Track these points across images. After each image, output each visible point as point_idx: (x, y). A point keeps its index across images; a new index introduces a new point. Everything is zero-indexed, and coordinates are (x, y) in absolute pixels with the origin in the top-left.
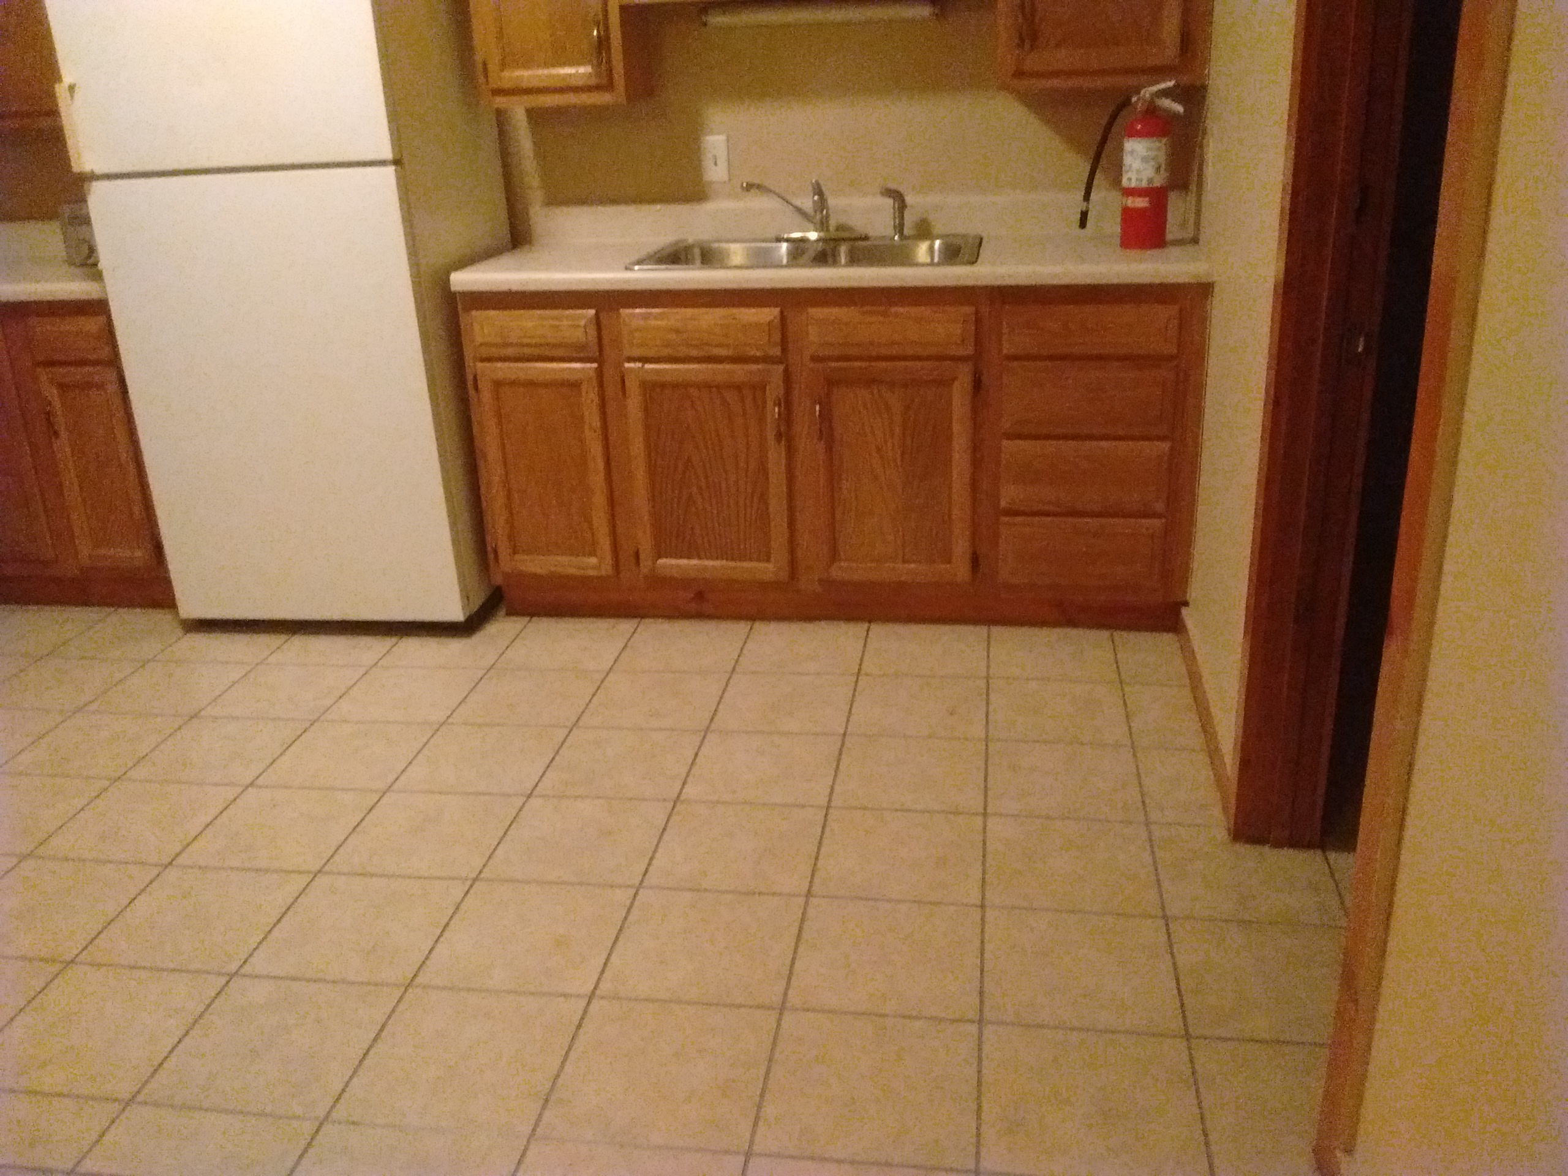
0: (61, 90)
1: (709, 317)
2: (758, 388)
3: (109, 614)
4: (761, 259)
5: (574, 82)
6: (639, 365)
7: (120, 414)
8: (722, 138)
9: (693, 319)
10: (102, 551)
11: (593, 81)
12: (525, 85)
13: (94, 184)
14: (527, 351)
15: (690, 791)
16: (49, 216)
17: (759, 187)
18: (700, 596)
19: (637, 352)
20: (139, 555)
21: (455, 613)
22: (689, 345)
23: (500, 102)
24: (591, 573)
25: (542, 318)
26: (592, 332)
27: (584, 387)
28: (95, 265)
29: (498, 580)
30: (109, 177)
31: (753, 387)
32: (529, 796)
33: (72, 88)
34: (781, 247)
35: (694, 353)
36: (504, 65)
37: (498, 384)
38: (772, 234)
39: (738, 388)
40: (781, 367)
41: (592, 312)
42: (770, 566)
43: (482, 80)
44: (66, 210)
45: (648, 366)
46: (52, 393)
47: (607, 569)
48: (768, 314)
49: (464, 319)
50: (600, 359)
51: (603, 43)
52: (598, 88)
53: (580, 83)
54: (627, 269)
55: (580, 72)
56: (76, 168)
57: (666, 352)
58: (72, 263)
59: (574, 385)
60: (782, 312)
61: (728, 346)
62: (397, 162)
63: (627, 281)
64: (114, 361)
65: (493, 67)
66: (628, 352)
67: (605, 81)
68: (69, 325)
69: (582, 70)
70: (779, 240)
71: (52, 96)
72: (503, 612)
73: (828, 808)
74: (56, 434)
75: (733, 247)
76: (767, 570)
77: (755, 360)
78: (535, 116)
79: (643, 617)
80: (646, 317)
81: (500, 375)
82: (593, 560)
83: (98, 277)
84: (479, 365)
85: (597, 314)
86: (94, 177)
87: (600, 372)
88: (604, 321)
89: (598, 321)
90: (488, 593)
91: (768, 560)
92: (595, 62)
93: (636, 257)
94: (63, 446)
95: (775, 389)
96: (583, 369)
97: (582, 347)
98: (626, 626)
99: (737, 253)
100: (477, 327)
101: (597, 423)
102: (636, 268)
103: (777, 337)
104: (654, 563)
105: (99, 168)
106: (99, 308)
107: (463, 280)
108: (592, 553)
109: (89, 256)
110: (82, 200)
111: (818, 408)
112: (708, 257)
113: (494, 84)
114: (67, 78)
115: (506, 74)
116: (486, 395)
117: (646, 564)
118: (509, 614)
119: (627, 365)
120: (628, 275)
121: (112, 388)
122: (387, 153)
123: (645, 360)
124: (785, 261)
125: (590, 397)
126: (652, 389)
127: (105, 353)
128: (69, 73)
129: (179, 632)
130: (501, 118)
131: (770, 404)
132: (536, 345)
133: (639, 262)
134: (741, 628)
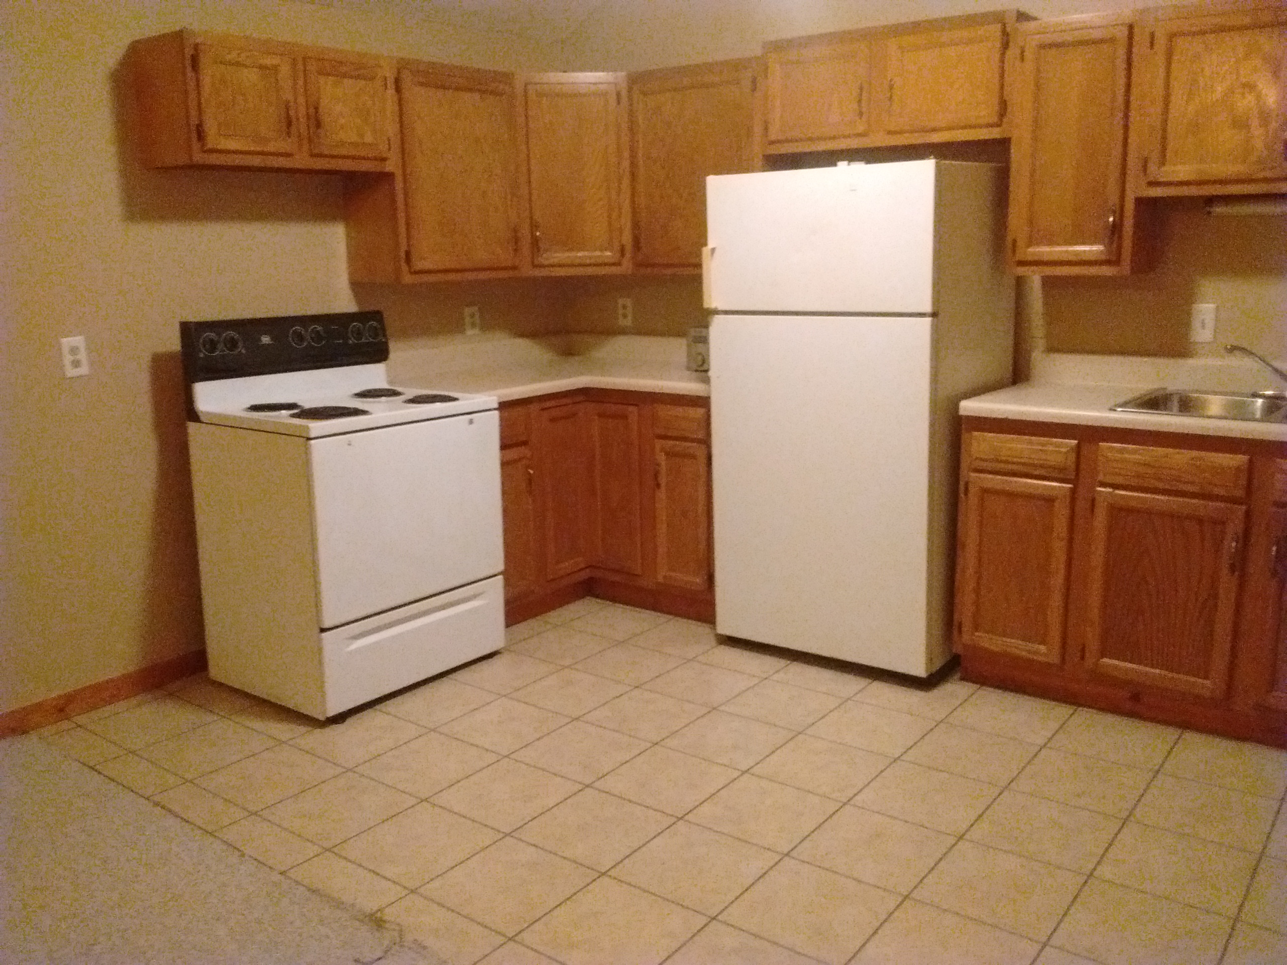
0: (706, 251)
1: (1181, 457)
2: (1220, 523)
3: (670, 620)
4: (1239, 412)
5: (1085, 258)
6: (1109, 490)
7: (703, 479)
8: (1212, 306)
9: (1166, 456)
10: (673, 574)
11: (1103, 257)
12: (1045, 258)
13: (716, 316)
14: (1015, 467)
15: (1105, 871)
16: (680, 334)
17: (1243, 350)
18: (1135, 698)
19: (1109, 479)
20: (698, 580)
21: (919, 669)
22: (1160, 479)
23: (1021, 271)
24: (1041, 659)
25: (1031, 443)
26: (1072, 457)
27: (1056, 504)
28: (707, 371)
29: (958, 649)
30: (726, 312)
31: (1214, 522)
32: (961, 838)
33: (713, 250)
34: (1257, 401)
35: (1161, 485)
36: (1030, 244)
37: (985, 491)
38: (1250, 391)
39: (1200, 521)
40: (1244, 507)
41: (1076, 442)
42: (1207, 683)
43: (1010, 252)
44: (693, 332)
45: (1117, 492)
46: (662, 458)
47: (1054, 658)
48: (1240, 460)
49: (965, 436)
50: (1075, 481)
51: (1116, 229)
52: (1108, 262)
53: (1093, 258)
54: (1111, 410)
55: (1093, 249)
56: (706, 305)
57: (1134, 482)
58: (688, 368)
59: (1049, 500)
60: (1251, 461)
61: (1192, 483)
62: (934, 315)
63: (1109, 419)
64: (706, 442)
65: (1021, 243)
66: (1101, 477)
67: (1114, 259)
68: (679, 411)
69: (1095, 248)
70: (1255, 395)
71: (699, 255)
72: (957, 676)
73: (1236, 920)
74: (658, 485)
75: (1211, 397)
76: (1205, 686)
77: (1218, 498)
78: (1049, 283)
79: (1080, 705)
80: (1121, 451)
81: (988, 485)
82: (1043, 648)
83: (707, 381)
84: (973, 475)
85: (1079, 446)
86: (716, 312)
87: (1073, 491)
88: (1084, 451)
89: (1078, 449)
90: (949, 658)
91: (1206, 678)
92: (1107, 240)
93: (1122, 400)
94: (662, 494)
95: (1235, 527)
96: (1059, 487)
97: (1062, 470)
98: (1063, 710)
99: (1215, 404)
100: (975, 444)
101: (1064, 534)
102: (1119, 409)
103: (1243, 482)
104: (1098, 660)
105: (721, 307)
106: (703, 402)
107: (970, 407)
108: (1043, 642)
109: (702, 365)
110: (706, 326)
111: (1274, 548)
112: (1186, 405)
113: (1019, 256)
114: (711, 243)
115: (1031, 250)
116: (973, 499)
117: (1090, 662)
118: (963, 679)
119: (1099, 489)
120: (1113, 415)
121: (702, 460)
122: (928, 308)
123: (1116, 486)
124: (1258, 415)
125: (1061, 512)
126: (1117, 511)
127: (700, 435)
128: (712, 241)
129: (713, 642)
130: (1020, 282)
131: (1229, 536)
132: (1024, 464)
133: (1125, 404)
134: (1170, 734)
